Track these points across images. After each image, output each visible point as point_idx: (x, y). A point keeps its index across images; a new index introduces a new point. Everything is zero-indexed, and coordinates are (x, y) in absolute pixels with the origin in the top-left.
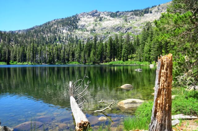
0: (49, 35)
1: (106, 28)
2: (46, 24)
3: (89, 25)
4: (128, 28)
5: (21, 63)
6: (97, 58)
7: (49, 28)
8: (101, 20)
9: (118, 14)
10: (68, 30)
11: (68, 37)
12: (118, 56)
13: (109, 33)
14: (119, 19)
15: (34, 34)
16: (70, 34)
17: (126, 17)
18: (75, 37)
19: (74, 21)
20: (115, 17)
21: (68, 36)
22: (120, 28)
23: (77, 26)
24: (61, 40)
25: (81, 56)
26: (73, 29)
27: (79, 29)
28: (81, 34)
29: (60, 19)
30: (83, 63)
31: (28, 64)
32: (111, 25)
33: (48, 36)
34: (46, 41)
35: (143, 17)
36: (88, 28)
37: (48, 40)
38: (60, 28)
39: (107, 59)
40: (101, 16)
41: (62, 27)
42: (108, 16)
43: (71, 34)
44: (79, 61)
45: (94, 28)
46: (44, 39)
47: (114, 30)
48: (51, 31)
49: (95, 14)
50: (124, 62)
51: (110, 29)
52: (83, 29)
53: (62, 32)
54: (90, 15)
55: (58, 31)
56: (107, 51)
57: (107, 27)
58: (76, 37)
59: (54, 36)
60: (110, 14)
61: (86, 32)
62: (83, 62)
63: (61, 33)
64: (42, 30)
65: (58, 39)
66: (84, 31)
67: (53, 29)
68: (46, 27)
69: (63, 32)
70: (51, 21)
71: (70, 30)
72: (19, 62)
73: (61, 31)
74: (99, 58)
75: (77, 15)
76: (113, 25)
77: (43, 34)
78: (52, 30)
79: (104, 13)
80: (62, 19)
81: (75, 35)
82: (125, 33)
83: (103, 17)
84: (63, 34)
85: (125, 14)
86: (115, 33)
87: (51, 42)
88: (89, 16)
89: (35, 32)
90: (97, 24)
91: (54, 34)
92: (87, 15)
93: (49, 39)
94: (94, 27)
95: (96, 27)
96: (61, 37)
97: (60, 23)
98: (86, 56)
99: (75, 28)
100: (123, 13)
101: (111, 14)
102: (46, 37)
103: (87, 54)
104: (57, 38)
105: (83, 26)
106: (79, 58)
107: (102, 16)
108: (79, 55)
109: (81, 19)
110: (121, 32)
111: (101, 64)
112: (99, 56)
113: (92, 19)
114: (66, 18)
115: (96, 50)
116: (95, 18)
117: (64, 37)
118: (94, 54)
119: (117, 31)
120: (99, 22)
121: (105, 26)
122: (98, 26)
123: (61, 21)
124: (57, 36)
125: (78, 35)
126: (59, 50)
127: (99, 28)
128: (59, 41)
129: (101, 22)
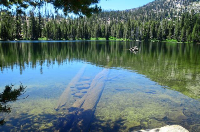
0: (160, 11)
5: (119, 40)
7: (161, 4)
10: (183, 4)
11: (181, 12)
15: (145, 11)
16: (185, 8)
18: (190, 12)
21: (182, 11)
24: (173, 15)
30: (182, 42)
31: (124, 40)
34: (156, 17)
37: (159, 17)
38: (173, 2)
43: (186, 8)
46: (154, 15)
48: (163, 7)
53: (175, 7)
55: (171, 6)
58: (193, 11)
59: (165, 12)
63: (174, 8)
64: (154, 6)
65: (169, 15)
68: (158, 3)
69: (177, 6)
71: (186, 3)
73: (174, 6)
77: (154, 10)
78: (164, 5)
81: (191, 9)
84: (176, 9)
89: (146, 9)
91: (166, 10)
93: (160, 16)
96: (174, 13)
102: (156, 13)
104: (169, 13)
117: (177, 12)
124: (169, 11)
125: (196, 9)
126: (156, 26)
128: (171, 17)
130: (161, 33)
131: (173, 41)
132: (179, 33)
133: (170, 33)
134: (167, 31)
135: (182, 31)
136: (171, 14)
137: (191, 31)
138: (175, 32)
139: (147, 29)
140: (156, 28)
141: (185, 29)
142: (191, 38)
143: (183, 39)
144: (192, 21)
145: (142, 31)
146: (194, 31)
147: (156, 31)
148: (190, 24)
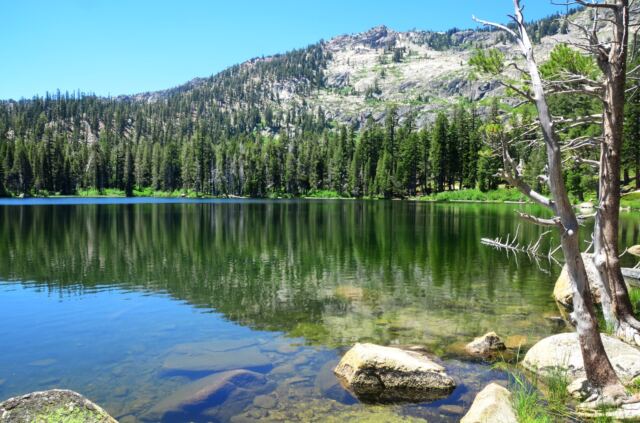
0: (236, 106)
1: (414, 84)
2: (227, 74)
3: (362, 74)
4: (489, 85)
5: (166, 194)
6: (400, 179)
7: (237, 86)
8: (398, 58)
9: (453, 37)
10: (297, 92)
11: (294, 113)
12: (467, 176)
13: (427, 100)
14: (459, 53)
15: (193, 104)
16: (301, 102)
17: (481, 47)
18: (316, 112)
19: (313, 63)
20: (445, 47)
21: (297, 109)
22: (460, 84)
23: (324, 78)
24: (274, 121)
25: (345, 173)
26: (312, 88)
27: (330, 86)
28: (338, 102)
29: (269, 57)
30: (352, 196)
31: (185, 196)
32: (430, 75)
33: (233, 110)
34: (229, 125)
35: (539, 47)
36: (358, 86)
37: (235, 123)
38: (270, 84)
39: (428, 183)
40: (399, 45)
41: (276, 83)
42: (420, 44)
43: (305, 104)
44: (339, 189)
45: (376, 85)
46: (221, 119)
47: (441, 89)
48: (243, 95)
49: (378, 38)
50: (484, 195)
51: (429, 88)
52: (342, 88)
53: (275, 98)
54: (365, 43)
55: (266, 95)
56: (430, 159)
57: (420, 80)
58: (321, 112)
59: (252, 110)
60: (429, 37)
61: (351, 99)
62: (353, 191)
63: (272, 99)
64: (217, 91)
65: (263, 120)
66: (347, 95)
67: (248, 88)
68: (227, 84)
69: (281, 97)
70: (242, 65)
71: (302, 90)
72: (159, 188)
73: (272, 95)
74: (404, 180)
75: (322, 42)
76: (438, 74)
77: (219, 103)
78: (245, 92)
79: (408, 35)
80: (277, 56)
81: (317, 107)
82: (478, 99)
83: (404, 49)
84: (279, 103)
85: (476, 38)
86: (444, 99)
87: (242, 129)
88: (361, 47)
89: (196, 97)
90: (388, 72)
91: (253, 105)
92: (354, 44)
93: (239, 121)
94: (376, 81)
95: (382, 81)
96: (274, 114)
97: (269, 70)
98: (364, 174)
99: (315, 84)
100: (471, 34)
101: (431, 40)
102: (227, 113)
103: (367, 166)
104: (262, 115)
105: (343, 78)
106: (341, 179)
107: (402, 45)
108: (341, 170)
109: (334, 55)
110: (465, 95)
111: (412, 199)
112: (406, 173)
113: (371, 56)
114: (288, 55)
115: (395, 154)
116: (381, 51)
117: (282, 113)
118: (389, 167)
119: (453, 93)
120: (391, 65)
121: (413, 79)
122: (391, 78)
123: (274, 64)
124: (262, 108)
125: (327, 108)
127: (394, 84)
128: (268, 126)
129: (398, 64)
131: (329, 196)
132: (343, 172)
133: (314, 175)
136: (269, 117)
145: (244, 168)
146: (380, 168)
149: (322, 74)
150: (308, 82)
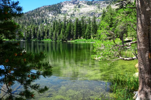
0: (38, 18)
1: (83, 13)
2: (36, 10)
3: (70, 10)
4: (100, 14)
6: (65, 36)
7: (38, 13)
8: (79, 7)
9: (93, 2)
10: (53, 14)
11: (52, 20)
12: (83, 35)
13: (85, 17)
14: (94, 6)
16: (54, 17)
17: (99, 5)
18: (58, 20)
19: (58, 7)
20: (91, 5)
21: (53, 19)
22: (94, 13)
23: (61, 11)
24: (47, 22)
26: (58, 14)
27: (62, 13)
29: (48, 6)
30: (54, 40)
32: (86, 11)
33: (37, 19)
34: (35, 23)
35: (113, 5)
36: (69, 13)
37: (37, 22)
38: (47, 12)
40: (80, 4)
41: (48, 12)
42: (85, 4)
43: (55, 17)
44: (51, 38)
45: (73, 13)
46: (34, 21)
47: (89, 15)
49: (75, 2)
50: (86, 40)
51: (86, 14)
52: (65, 14)
53: (48, 16)
54: (72, 3)
55: (46, 15)
56: (74, 30)
57: (84, 12)
59: (42, 19)
60: (87, 2)
61: (67, 16)
63: (47, 16)
64: (33, 14)
65: (45, 22)
68: (36, 12)
70: (40, 7)
71: (55, 14)
73: (47, 15)
75: (61, 3)
76: (88, 11)
77: (33, 17)
78: (40, 14)
79: (82, 1)
80: (49, 6)
81: (58, 18)
82: (98, 17)
83: (81, 5)
84: (49, 17)
85: (98, 2)
87: (39, 23)
88: (71, 4)
89: (27, 16)
90: (76, 10)
91: (42, 18)
92: (69, 3)
94: (73, 12)
95: (75, 12)
96: (48, 20)
97: (47, 9)
99: (58, 13)
100: (97, 2)
101: (88, 3)
102: (35, 19)
104: (44, 20)
105: (66, 11)
106: (52, 36)
107: (81, 4)
109: (64, 6)
111: (69, 41)
112: (67, 34)
113: (73, 6)
114: (52, 5)
116: (75, 5)
117: (50, 20)
119: (92, 15)
120: (77, 9)
121: (82, 12)
122: (77, 12)
123: (48, 7)
124: (45, 18)
125: (61, 19)
126: (36, 29)
127: (78, 13)
128: (46, 23)
129: (79, 8)
130: (40, 34)
131: (49, 40)
132: (52, 34)
133: (46, 35)
134: (44, 33)
135: (54, 33)
137: (60, 33)
138: (49, 34)
139: (29, 31)
140: (36, 30)
141: (56, 32)
142: (60, 38)
143: (55, 39)
144: (60, 26)
145: (25, 33)
146: (61, 33)
147: (36, 33)
148: (59, 29)
149: (60, 10)
150: (57, 12)
